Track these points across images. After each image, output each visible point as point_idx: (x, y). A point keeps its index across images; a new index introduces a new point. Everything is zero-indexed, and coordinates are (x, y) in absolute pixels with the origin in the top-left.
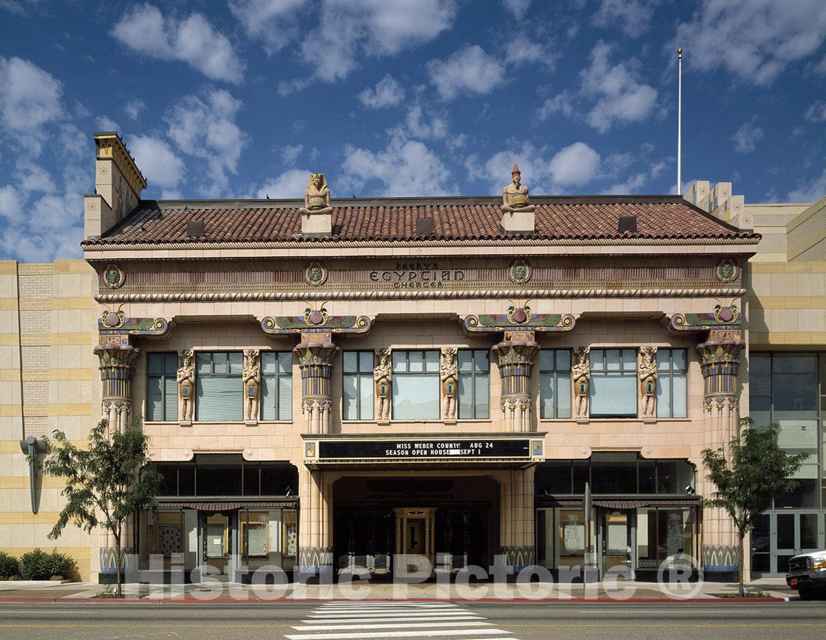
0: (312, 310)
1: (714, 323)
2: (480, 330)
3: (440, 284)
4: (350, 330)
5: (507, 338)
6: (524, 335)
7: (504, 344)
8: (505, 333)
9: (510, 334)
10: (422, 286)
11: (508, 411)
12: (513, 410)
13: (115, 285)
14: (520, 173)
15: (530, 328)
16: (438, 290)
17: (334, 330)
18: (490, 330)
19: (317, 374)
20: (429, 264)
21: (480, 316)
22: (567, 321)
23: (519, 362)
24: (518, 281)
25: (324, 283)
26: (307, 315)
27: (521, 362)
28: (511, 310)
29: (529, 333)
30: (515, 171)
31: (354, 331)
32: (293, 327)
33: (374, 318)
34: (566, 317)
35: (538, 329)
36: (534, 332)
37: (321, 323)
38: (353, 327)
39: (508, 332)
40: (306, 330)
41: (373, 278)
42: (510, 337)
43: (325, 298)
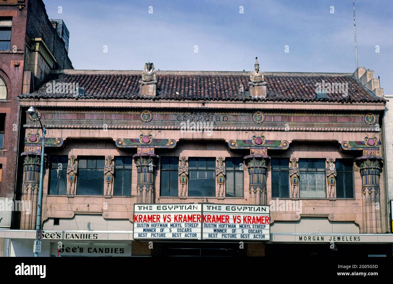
0: (144, 135)
1: (365, 146)
4: (165, 147)
5: (252, 153)
6: (261, 151)
7: (250, 156)
8: (251, 150)
9: (253, 150)
11: (253, 193)
12: (255, 193)
13: (35, 120)
14: (259, 65)
15: (264, 148)
17: (156, 147)
18: (242, 148)
19: (145, 170)
21: (237, 140)
22: (285, 144)
23: (258, 166)
25: (151, 121)
26: (141, 138)
27: (260, 166)
28: (254, 138)
29: (264, 150)
30: (256, 63)
31: (167, 147)
32: (133, 144)
33: (178, 140)
34: (284, 142)
35: (269, 148)
36: (267, 150)
37: (148, 142)
38: (167, 145)
39: (252, 150)
40: (140, 146)
41: (178, 119)
42: (254, 152)
43: (151, 129)
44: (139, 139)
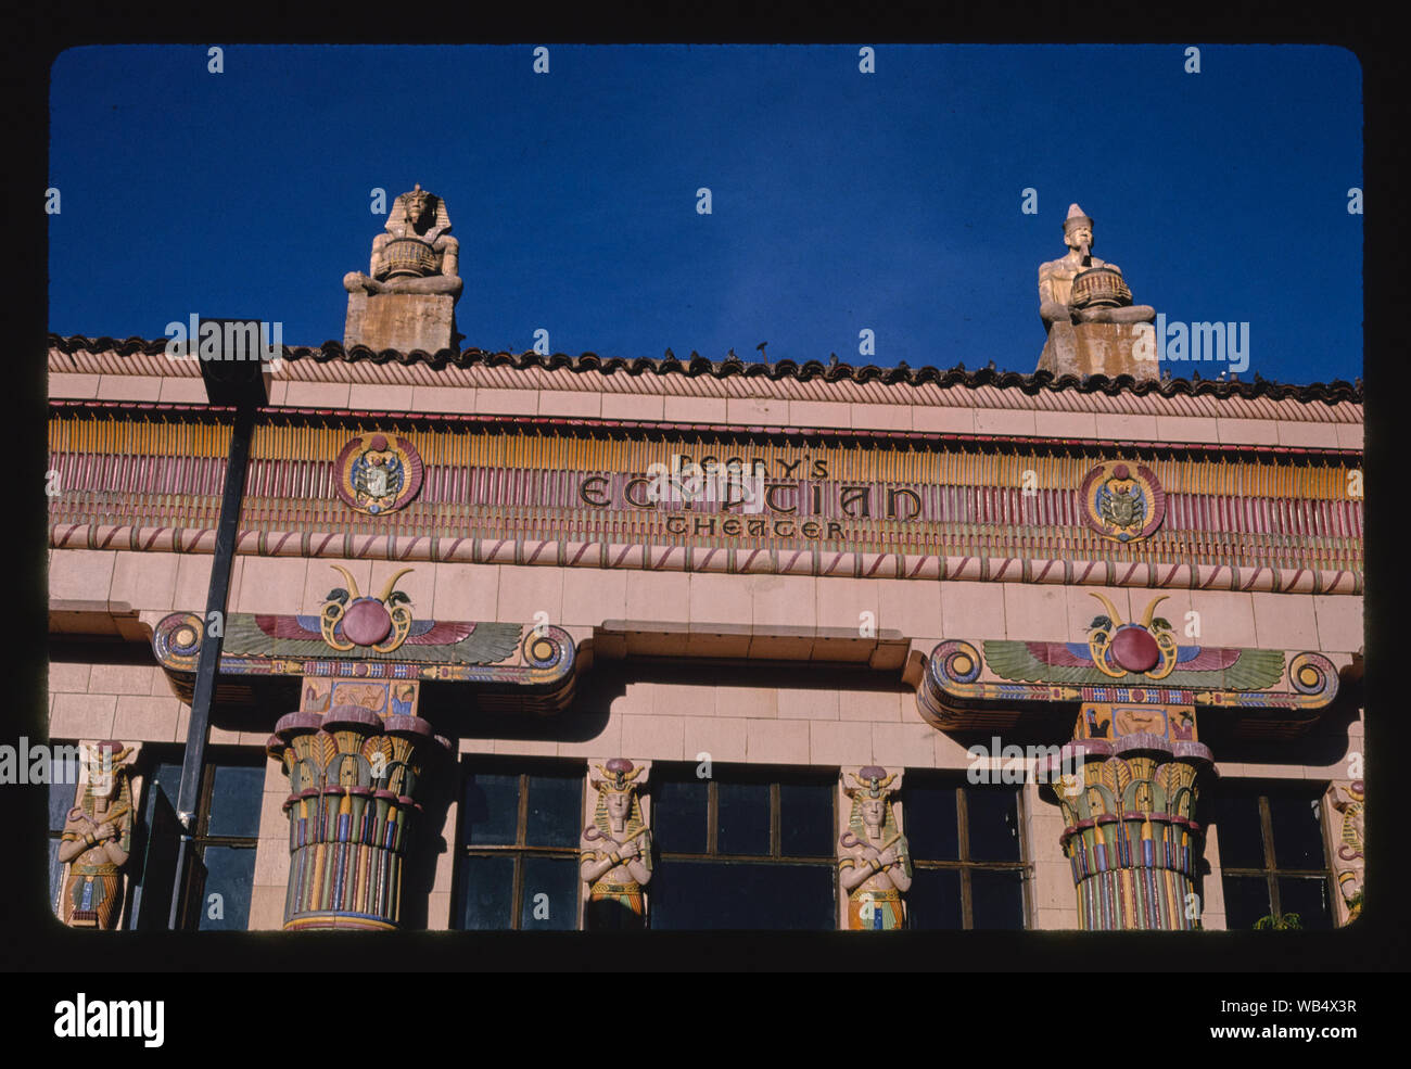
0: (353, 595)
2: (991, 693)
3: (834, 528)
4: (493, 676)
5: (1093, 726)
6: (1158, 717)
7: (1085, 747)
8: (1085, 707)
9: (1103, 712)
10: (772, 534)
15: (1175, 696)
16: (828, 549)
17: (432, 673)
18: (1028, 697)
19: (349, 831)
20: (797, 463)
21: (986, 644)
22: (1309, 677)
24: (1118, 531)
25: (407, 506)
26: (333, 611)
28: (1100, 629)
29: (1174, 711)
31: (507, 676)
33: (589, 635)
34: (1303, 660)
35: (1205, 698)
36: (1192, 711)
37: (381, 641)
38: (507, 662)
39: (1097, 706)
40: (321, 667)
41: (592, 497)
42: (1106, 723)
43: (407, 557)
44: (317, 619)
